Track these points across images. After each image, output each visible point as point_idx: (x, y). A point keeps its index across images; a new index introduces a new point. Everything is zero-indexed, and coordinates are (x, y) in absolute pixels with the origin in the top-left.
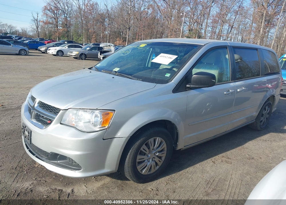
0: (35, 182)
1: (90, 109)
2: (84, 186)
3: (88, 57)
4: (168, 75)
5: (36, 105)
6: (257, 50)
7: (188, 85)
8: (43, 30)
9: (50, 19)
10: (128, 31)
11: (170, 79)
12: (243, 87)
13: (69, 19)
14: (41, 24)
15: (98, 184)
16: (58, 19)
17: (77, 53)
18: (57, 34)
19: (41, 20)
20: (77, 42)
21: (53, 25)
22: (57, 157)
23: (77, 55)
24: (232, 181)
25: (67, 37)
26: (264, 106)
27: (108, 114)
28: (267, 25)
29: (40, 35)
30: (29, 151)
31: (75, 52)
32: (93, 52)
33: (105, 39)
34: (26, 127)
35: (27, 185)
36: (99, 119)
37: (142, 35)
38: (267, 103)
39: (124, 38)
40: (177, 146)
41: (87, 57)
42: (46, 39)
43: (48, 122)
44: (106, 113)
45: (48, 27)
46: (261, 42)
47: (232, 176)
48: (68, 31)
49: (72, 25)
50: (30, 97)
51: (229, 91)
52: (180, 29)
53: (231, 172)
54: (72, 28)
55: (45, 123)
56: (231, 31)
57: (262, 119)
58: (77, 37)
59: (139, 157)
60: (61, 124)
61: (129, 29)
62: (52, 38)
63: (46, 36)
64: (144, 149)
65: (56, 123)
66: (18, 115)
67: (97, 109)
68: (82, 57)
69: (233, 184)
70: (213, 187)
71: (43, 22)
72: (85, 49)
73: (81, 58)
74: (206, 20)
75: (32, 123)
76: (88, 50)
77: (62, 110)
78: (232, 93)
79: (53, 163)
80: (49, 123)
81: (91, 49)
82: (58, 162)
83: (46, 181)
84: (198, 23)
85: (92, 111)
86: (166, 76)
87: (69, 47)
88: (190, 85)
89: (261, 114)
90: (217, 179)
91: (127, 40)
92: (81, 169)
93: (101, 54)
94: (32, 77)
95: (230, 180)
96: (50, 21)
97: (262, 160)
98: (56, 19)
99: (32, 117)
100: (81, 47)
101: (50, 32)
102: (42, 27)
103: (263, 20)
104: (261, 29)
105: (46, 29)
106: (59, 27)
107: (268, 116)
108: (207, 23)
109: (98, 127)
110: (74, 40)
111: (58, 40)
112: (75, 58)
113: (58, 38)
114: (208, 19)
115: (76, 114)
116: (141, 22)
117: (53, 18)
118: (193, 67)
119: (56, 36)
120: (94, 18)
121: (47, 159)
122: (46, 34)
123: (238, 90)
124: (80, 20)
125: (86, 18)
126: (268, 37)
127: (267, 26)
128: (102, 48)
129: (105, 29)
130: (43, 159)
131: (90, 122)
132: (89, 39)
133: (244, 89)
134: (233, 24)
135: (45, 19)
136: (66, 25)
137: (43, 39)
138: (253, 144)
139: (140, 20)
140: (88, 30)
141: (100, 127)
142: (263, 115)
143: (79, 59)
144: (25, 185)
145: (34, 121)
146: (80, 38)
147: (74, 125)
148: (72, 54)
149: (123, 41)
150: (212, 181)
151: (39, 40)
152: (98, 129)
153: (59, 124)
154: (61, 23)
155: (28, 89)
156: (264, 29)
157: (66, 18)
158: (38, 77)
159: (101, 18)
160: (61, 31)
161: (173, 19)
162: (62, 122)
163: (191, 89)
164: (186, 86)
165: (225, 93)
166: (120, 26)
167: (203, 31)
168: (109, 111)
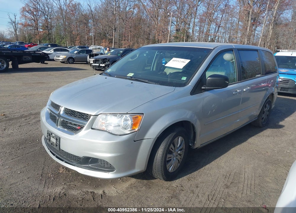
0: (65, 186)
1: (120, 114)
2: (113, 188)
3: (77, 61)
4: (184, 78)
5: (62, 113)
6: (257, 51)
7: (203, 87)
8: (21, 32)
9: (29, 21)
10: (114, 32)
11: (187, 82)
12: (248, 87)
13: (49, 20)
14: (19, 26)
15: (126, 185)
16: (38, 21)
17: (64, 57)
18: (38, 37)
19: (20, 23)
20: (59, 45)
21: (32, 27)
22: (89, 161)
23: (64, 59)
24: (246, 174)
25: (49, 39)
26: (265, 104)
27: (137, 117)
28: (253, 23)
29: (19, 39)
30: (56, 157)
31: (62, 56)
32: (80, 55)
33: (90, 41)
34: (52, 134)
35: (58, 189)
36: (130, 122)
37: (128, 36)
38: (267, 101)
39: (109, 39)
40: (195, 145)
41: (75, 61)
42: (25, 42)
43: (78, 127)
44: (135, 117)
45: (27, 29)
46: (248, 40)
47: (246, 169)
48: (49, 34)
49: (53, 27)
50: (50, 105)
51: (237, 91)
52: (167, 29)
53: (244, 166)
54: (54, 30)
55: (74, 129)
56: (218, 30)
57: (264, 116)
58: (59, 40)
59: (169, 156)
60: (92, 129)
61: (115, 29)
62: (33, 41)
63: (25, 39)
64: (171, 148)
65: (87, 129)
66: (25, 124)
67: (127, 113)
68: (70, 61)
69: (248, 176)
70: (231, 180)
71: (22, 24)
72: (73, 52)
73: (68, 62)
74: (193, 20)
75: (59, 129)
76: (76, 54)
77: (93, 116)
78: (239, 93)
79: (84, 166)
80: (79, 129)
81: (79, 52)
82: (90, 165)
83: (75, 185)
84: (186, 23)
85: (121, 116)
86: (182, 79)
87: (55, 50)
88: (205, 87)
89: (262, 112)
90: (233, 174)
91: (113, 41)
92: (114, 171)
93: (90, 58)
94: (25, 84)
95: (245, 174)
96: (29, 23)
97: (269, 154)
98: (36, 21)
99: (58, 125)
100: (68, 51)
101: (30, 35)
102: (21, 29)
103: (250, 19)
104: (248, 27)
105: (26, 31)
106: (39, 30)
107: (268, 113)
108: (194, 22)
109: (129, 129)
110: (57, 43)
111: (39, 43)
112: (62, 62)
113: (39, 41)
114: (195, 18)
115: (105, 119)
116: (127, 22)
117: (33, 20)
118: (206, 70)
119: (37, 39)
120: (77, 19)
121: (78, 163)
122: (25, 37)
123: (244, 90)
124: (62, 22)
125: (69, 19)
126: (254, 36)
127: (253, 25)
128: (91, 51)
129: (89, 31)
130: (74, 163)
131: (119, 126)
132: (73, 42)
133: (249, 89)
134: (220, 23)
135: (23, 21)
136: (47, 27)
137: (23, 43)
138: (258, 140)
139: (126, 21)
140: (71, 32)
141: (131, 129)
142: (264, 112)
143: (67, 63)
144: (56, 189)
145: (61, 128)
146: (63, 41)
147: (104, 129)
148: (59, 59)
149: (109, 43)
150: (228, 175)
151: (19, 44)
152: (129, 132)
153: (91, 129)
154: (41, 25)
155: (25, 97)
156: (250, 27)
157: (46, 19)
158: (31, 84)
159: (85, 19)
160: (42, 33)
161: (159, 18)
162: (93, 127)
163: (205, 90)
164: (201, 88)
165: (234, 93)
166: (104, 27)
167: (191, 31)
168: (138, 115)
